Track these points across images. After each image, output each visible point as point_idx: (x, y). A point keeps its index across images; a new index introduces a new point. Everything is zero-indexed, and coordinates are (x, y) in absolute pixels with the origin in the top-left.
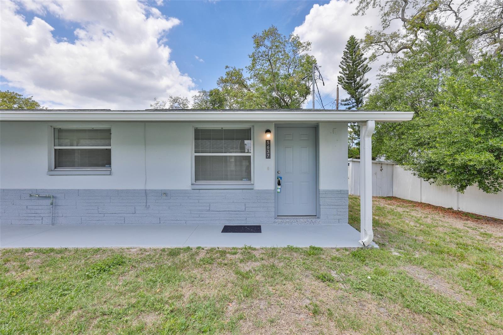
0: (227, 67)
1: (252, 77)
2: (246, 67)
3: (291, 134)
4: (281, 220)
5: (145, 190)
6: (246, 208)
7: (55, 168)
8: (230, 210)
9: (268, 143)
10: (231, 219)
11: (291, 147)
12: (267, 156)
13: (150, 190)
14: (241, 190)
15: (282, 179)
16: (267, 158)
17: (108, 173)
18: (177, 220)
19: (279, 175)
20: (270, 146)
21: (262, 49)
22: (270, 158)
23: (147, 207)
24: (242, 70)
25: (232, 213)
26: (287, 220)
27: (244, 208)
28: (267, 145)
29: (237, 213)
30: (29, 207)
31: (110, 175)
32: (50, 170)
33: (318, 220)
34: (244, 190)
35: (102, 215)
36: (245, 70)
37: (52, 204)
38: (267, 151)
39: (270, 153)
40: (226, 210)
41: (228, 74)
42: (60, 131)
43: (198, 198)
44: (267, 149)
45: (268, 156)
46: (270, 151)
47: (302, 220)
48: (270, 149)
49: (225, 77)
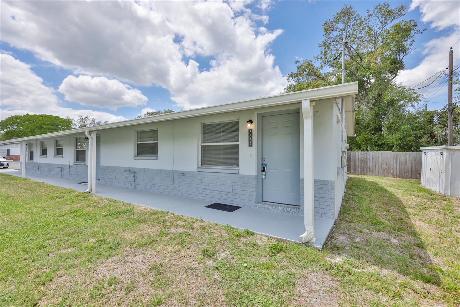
0: (297, 62)
1: (323, 66)
2: (314, 58)
3: (275, 122)
4: (261, 205)
5: (173, 171)
6: (233, 190)
7: (137, 155)
8: (222, 190)
9: (250, 132)
10: (222, 198)
11: (275, 135)
12: (249, 144)
13: (175, 171)
14: (229, 174)
15: (267, 166)
16: (249, 146)
17: (156, 158)
18: (189, 194)
19: (264, 162)
20: (252, 135)
21: (335, 34)
22: (252, 146)
23: (174, 182)
24: (311, 61)
25: (224, 193)
26: (266, 206)
27: (231, 190)
28: (249, 134)
29: (227, 193)
30: (128, 178)
31: (157, 159)
32: (135, 156)
33: (297, 211)
34: (231, 174)
35: (153, 186)
36: (314, 60)
37: (134, 176)
38: (249, 140)
39: (252, 142)
40: (219, 190)
41: (298, 68)
42: (141, 132)
43: (201, 179)
44: (249, 138)
45: (251, 145)
46: (252, 140)
47: (280, 208)
48: (252, 138)
49: (295, 71)
